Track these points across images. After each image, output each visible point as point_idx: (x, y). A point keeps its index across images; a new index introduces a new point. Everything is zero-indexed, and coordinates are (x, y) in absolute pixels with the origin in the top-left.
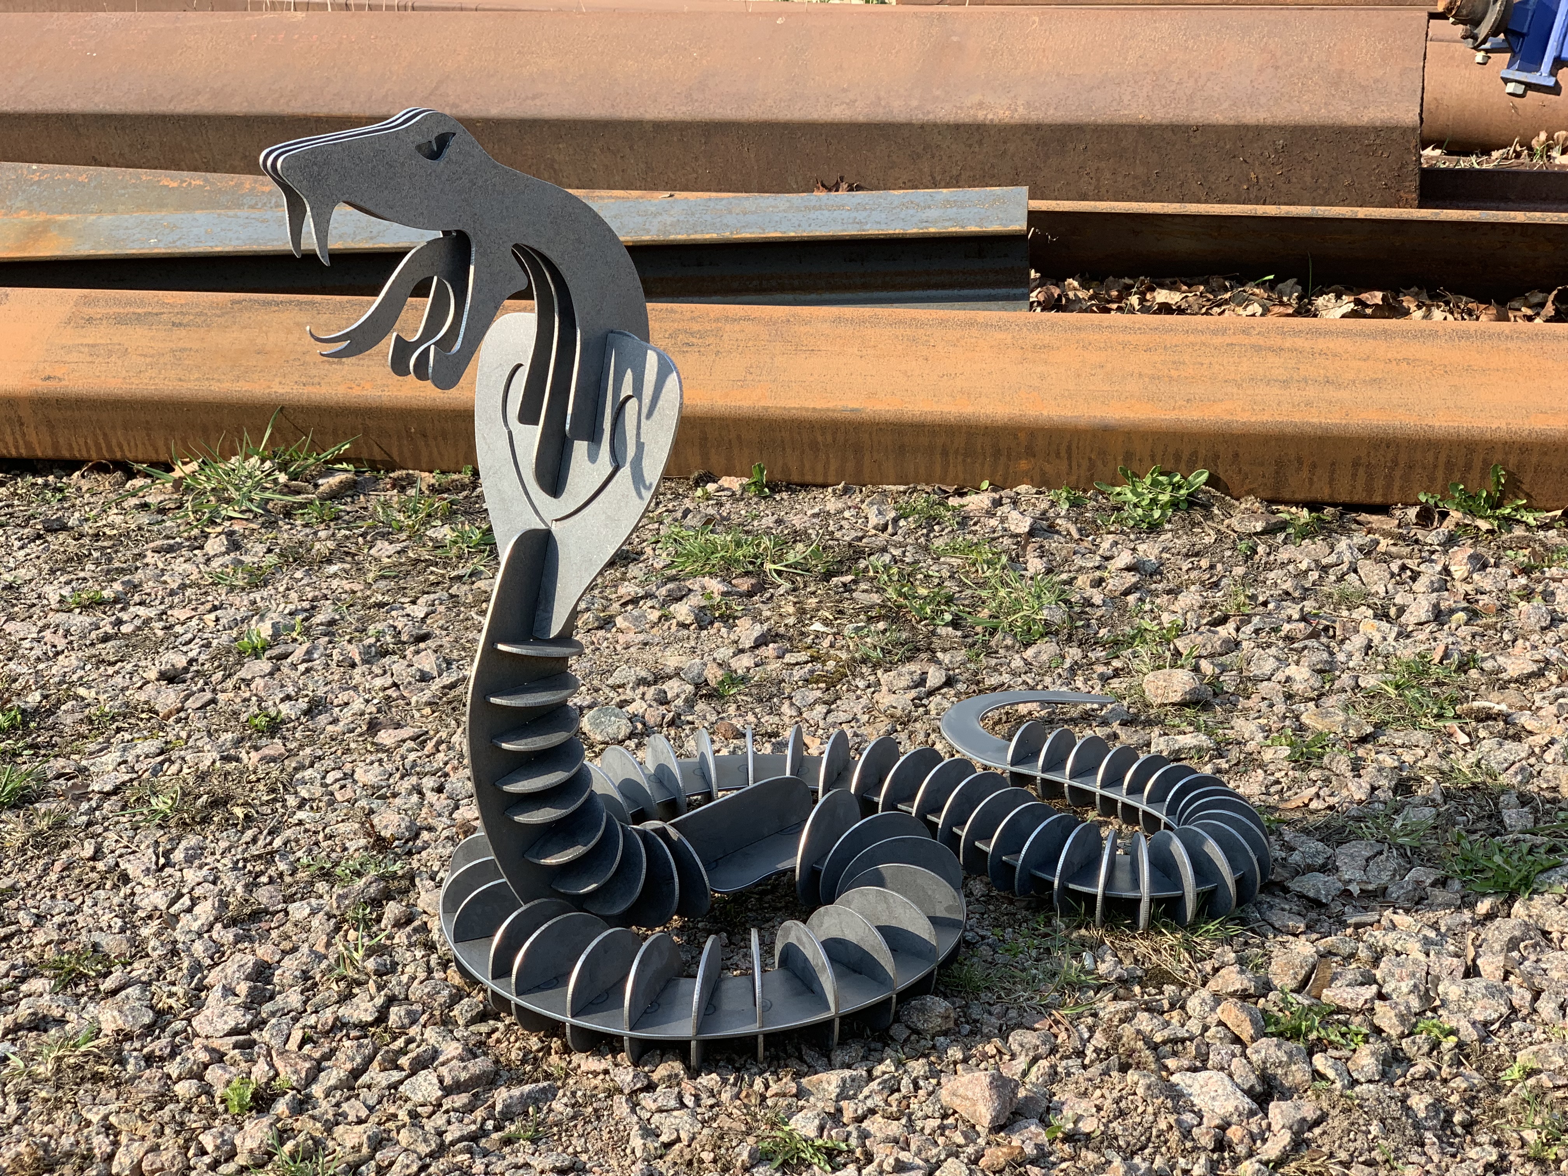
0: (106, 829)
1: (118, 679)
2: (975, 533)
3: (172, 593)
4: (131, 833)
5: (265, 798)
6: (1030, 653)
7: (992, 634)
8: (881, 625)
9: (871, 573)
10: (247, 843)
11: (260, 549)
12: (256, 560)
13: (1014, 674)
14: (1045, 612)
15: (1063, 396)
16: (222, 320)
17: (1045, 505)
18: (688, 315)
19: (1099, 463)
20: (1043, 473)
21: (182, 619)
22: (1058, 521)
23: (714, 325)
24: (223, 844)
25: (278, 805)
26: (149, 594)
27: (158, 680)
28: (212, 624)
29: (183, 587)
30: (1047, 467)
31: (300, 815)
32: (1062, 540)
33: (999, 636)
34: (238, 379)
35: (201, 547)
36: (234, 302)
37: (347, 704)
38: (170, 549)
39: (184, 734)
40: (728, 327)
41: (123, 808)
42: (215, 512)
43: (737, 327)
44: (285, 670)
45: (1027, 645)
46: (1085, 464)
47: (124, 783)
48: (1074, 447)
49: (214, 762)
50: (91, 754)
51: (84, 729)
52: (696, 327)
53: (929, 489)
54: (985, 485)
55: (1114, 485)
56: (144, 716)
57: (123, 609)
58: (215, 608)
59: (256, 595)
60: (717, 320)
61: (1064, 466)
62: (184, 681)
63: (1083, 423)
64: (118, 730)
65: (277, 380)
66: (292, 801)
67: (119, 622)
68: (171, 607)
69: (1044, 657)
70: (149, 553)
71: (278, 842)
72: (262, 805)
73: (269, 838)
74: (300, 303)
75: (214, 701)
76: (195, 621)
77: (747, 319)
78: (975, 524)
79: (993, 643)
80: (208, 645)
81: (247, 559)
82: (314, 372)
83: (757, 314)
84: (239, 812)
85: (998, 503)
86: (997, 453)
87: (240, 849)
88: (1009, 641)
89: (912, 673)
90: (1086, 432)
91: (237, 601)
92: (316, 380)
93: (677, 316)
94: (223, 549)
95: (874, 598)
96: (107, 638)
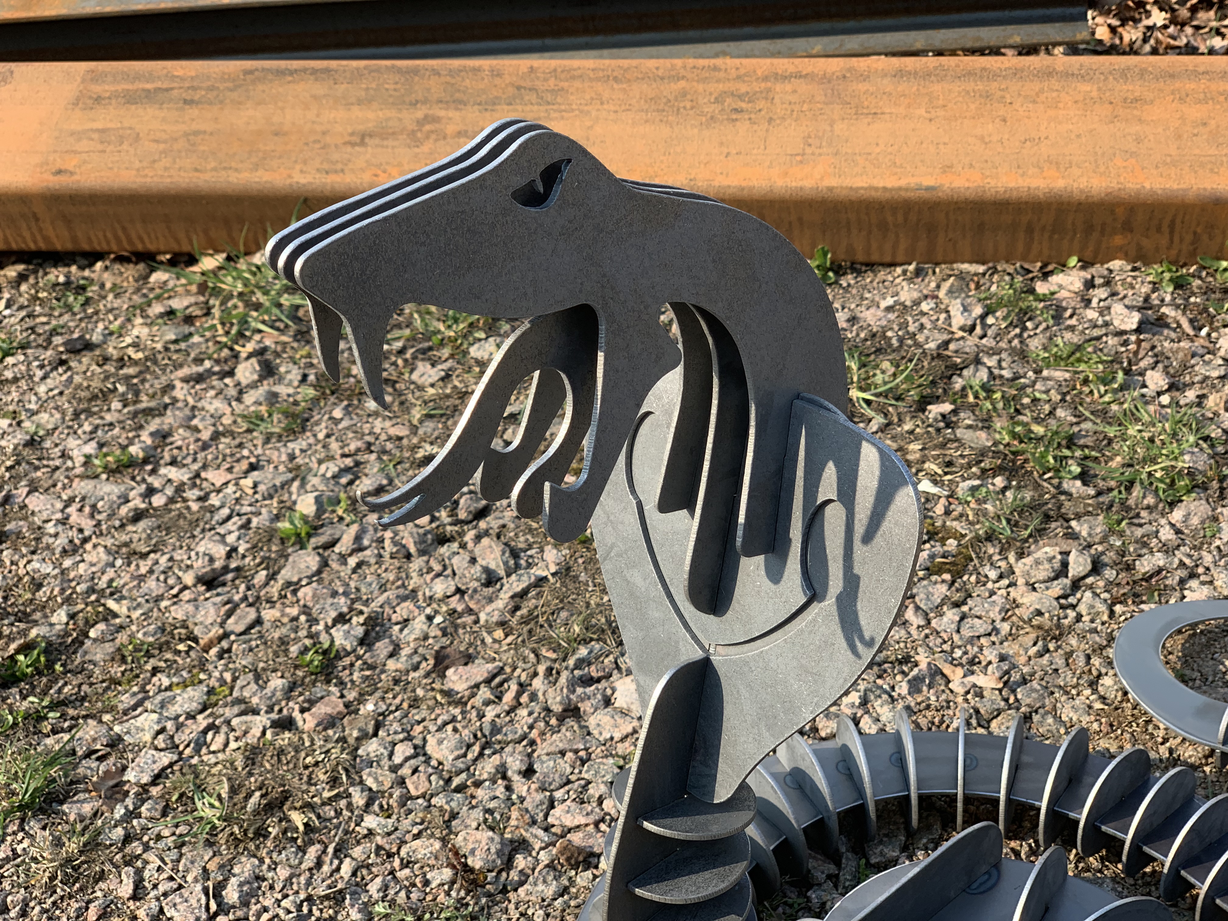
0: (147, 848)
1: (152, 585)
2: (1072, 328)
3: (205, 447)
4: (174, 854)
5: (326, 794)
6: (1177, 515)
7: (1129, 489)
8: (1000, 482)
9: (971, 399)
10: (310, 869)
11: (295, 375)
12: (291, 391)
13: (1168, 550)
14: (1187, 457)
15: (1165, 163)
16: (235, 95)
17: (1145, 289)
18: (733, 73)
19: (1205, 237)
20: (1139, 248)
21: (218, 484)
22: (1164, 310)
23: (763, 85)
24: (283, 873)
25: (343, 803)
26: (179, 448)
27: (195, 586)
28: (250, 492)
29: (216, 436)
30: (1146, 243)
31: (371, 821)
32: (1173, 335)
33: (1137, 491)
34: (256, 167)
35: (231, 373)
36: (247, 72)
37: (407, 620)
38: (199, 378)
39: (228, 676)
40: (778, 87)
41: (164, 814)
42: (244, 321)
43: (788, 87)
44: (334, 565)
45: (1172, 504)
46: (1189, 238)
47: (164, 769)
48: (1178, 221)
49: (264, 733)
50: (125, 713)
51: (117, 670)
52: (743, 88)
53: (1011, 270)
54: (1073, 261)
55: (1219, 259)
56: (181, 647)
57: (154, 472)
58: (253, 467)
59: (295, 446)
60: (766, 79)
61: (1164, 241)
62: (224, 584)
63: (1191, 196)
64: (155, 671)
65: (298, 167)
66: (358, 799)
67: (151, 491)
68: (205, 467)
69: (1195, 521)
70: (178, 384)
71: (347, 868)
72: (324, 804)
73: (336, 862)
74: (314, 71)
75: (259, 621)
76: (231, 489)
77: (799, 76)
78: (1071, 316)
79: (1131, 502)
80: (246, 526)
81: (283, 390)
82: (336, 156)
83: (809, 69)
84: (298, 819)
85: (1090, 284)
86: (1089, 229)
87: (303, 879)
88: (1150, 500)
89: (1050, 560)
90: (1193, 206)
91: (275, 456)
92: (339, 166)
93: (722, 75)
94: (256, 377)
95: (982, 438)
96: (138, 516)
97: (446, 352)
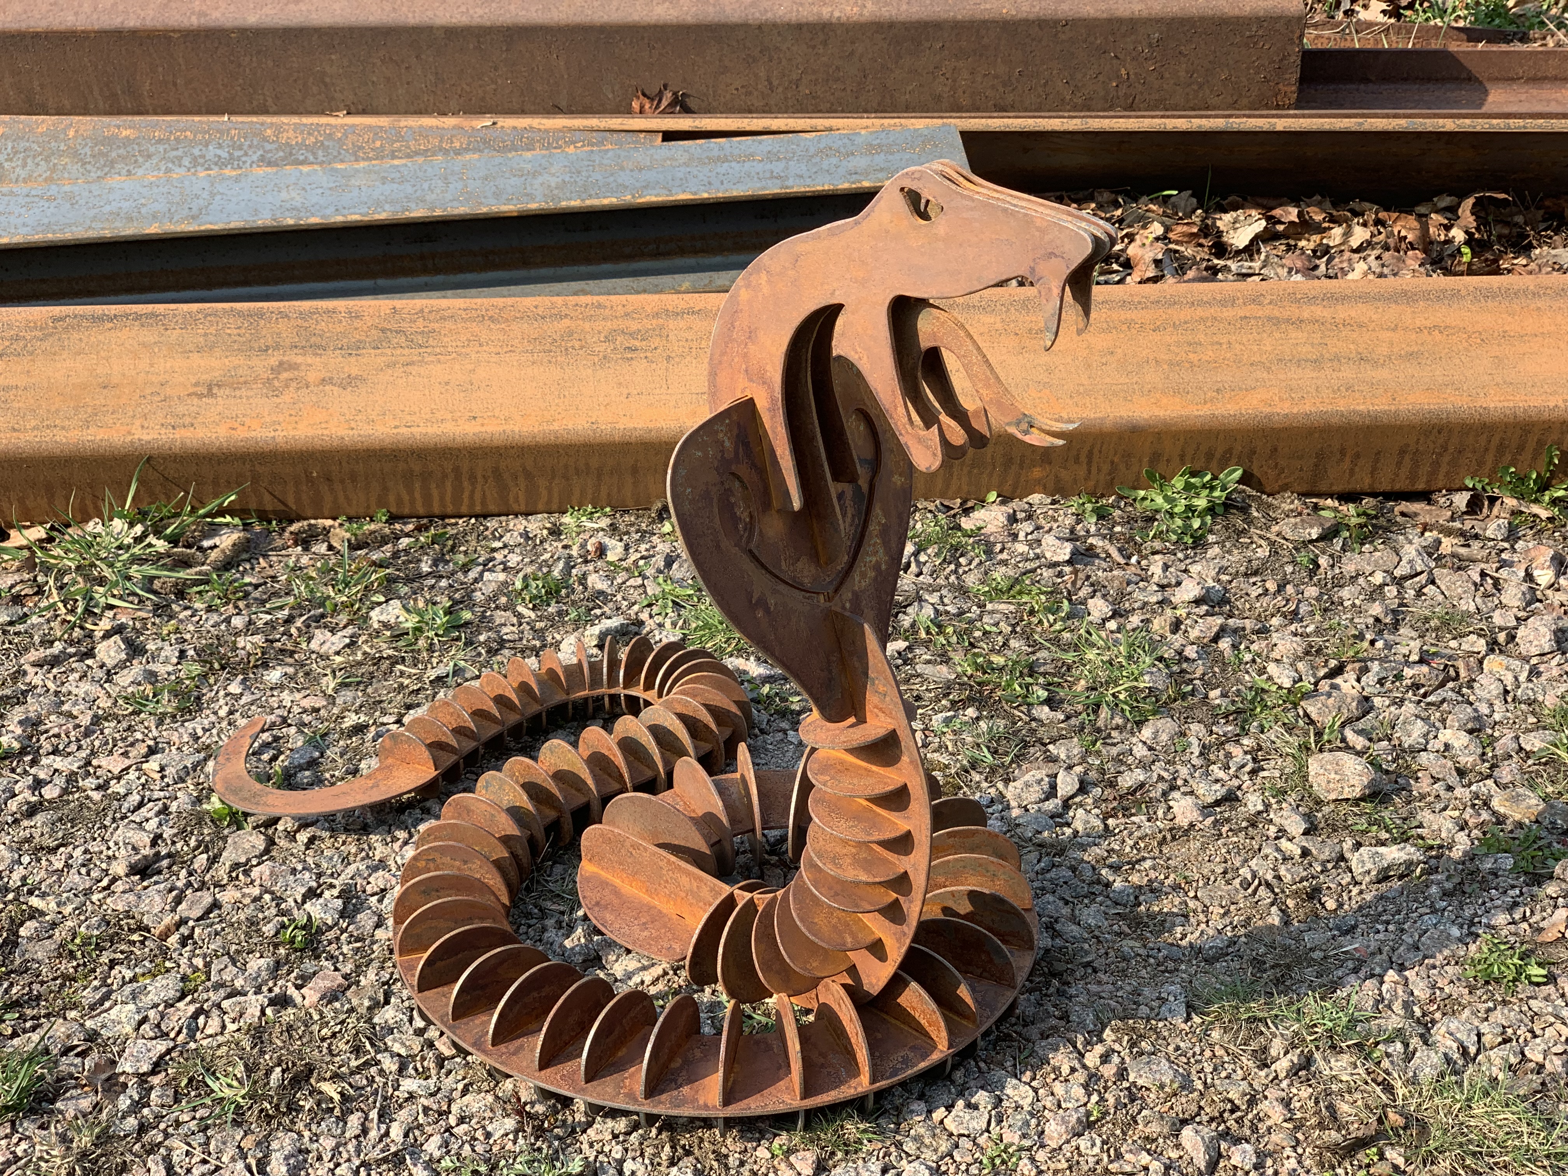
0: (167, 1136)
1: (73, 878)
2: (1004, 563)
3: (87, 733)
4: (200, 1138)
5: (354, 1063)
6: (1147, 733)
7: (1096, 712)
8: (971, 712)
9: (923, 635)
10: (357, 1137)
11: (170, 652)
12: (170, 668)
13: (1146, 766)
14: (1147, 678)
15: (1079, 393)
16: (46, 344)
17: (1069, 521)
18: (621, 311)
19: (1122, 467)
20: (1058, 479)
21: (116, 771)
22: (1091, 540)
23: (654, 322)
24: (328, 1143)
25: (373, 1070)
26: (57, 736)
27: (127, 875)
28: (157, 776)
29: (97, 720)
30: (1064, 474)
31: (409, 1085)
32: (1104, 565)
33: (1104, 712)
34: (87, 424)
35: (90, 654)
36: (56, 320)
37: (383, 890)
38: (54, 661)
39: (199, 962)
40: (672, 324)
41: (177, 1101)
42: (89, 597)
43: (682, 324)
44: (283, 843)
45: (1140, 724)
46: (1106, 468)
47: (161, 1057)
48: (1096, 451)
49: (263, 1013)
50: (92, 1007)
51: (67, 966)
52: (634, 326)
53: (931, 506)
54: (992, 496)
55: (1135, 488)
56: (135, 937)
57: (34, 762)
58: (152, 751)
59: (196, 725)
60: (657, 315)
61: (1082, 472)
62: (160, 872)
63: (1108, 425)
64: (113, 964)
65: (138, 423)
66: (390, 1065)
67: (38, 784)
68: (93, 753)
69: (1164, 737)
70: (31, 670)
71: (396, 1132)
72: (352, 1073)
73: (383, 1127)
74: (138, 317)
75: (216, 905)
76: (132, 775)
77: (691, 312)
78: (1002, 551)
79: (1100, 723)
80: (165, 810)
81: (161, 669)
82: (181, 409)
83: (701, 306)
84: (330, 1089)
85: (1013, 519)
86: (1008, 462)
87: (351, 1147)
88: (1118, 720)
89: (1039, 782)
90: (1110, 434)
91: (175, 738)
92: (187, 420)
93: (607, 312)
94: (123, 656)
95: (944, 672)
96: (32, 811)
97: (343, 618)
